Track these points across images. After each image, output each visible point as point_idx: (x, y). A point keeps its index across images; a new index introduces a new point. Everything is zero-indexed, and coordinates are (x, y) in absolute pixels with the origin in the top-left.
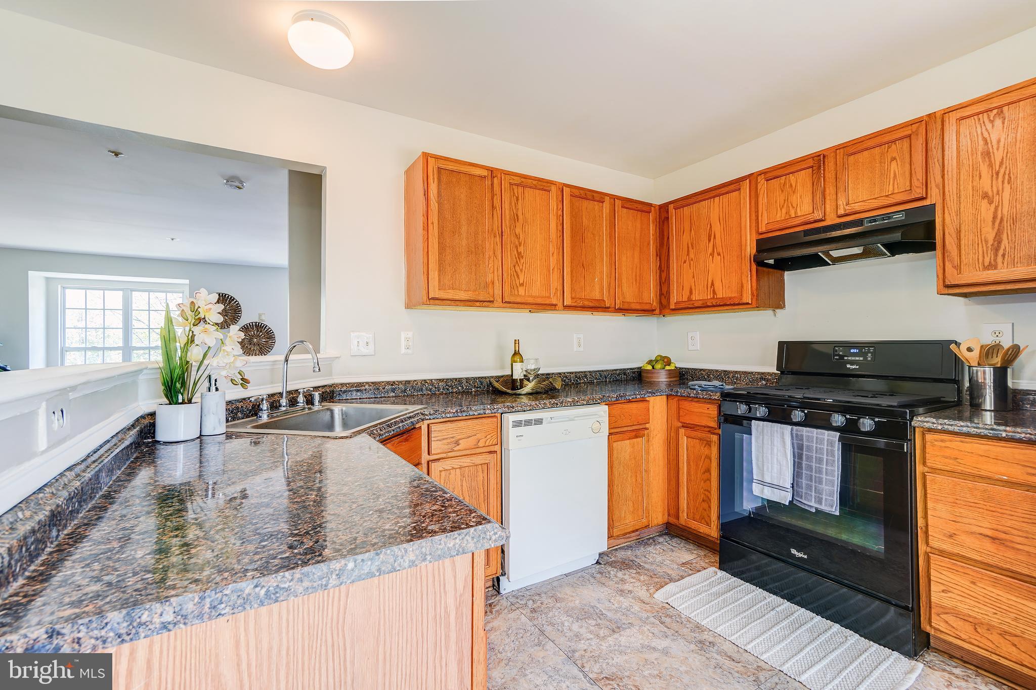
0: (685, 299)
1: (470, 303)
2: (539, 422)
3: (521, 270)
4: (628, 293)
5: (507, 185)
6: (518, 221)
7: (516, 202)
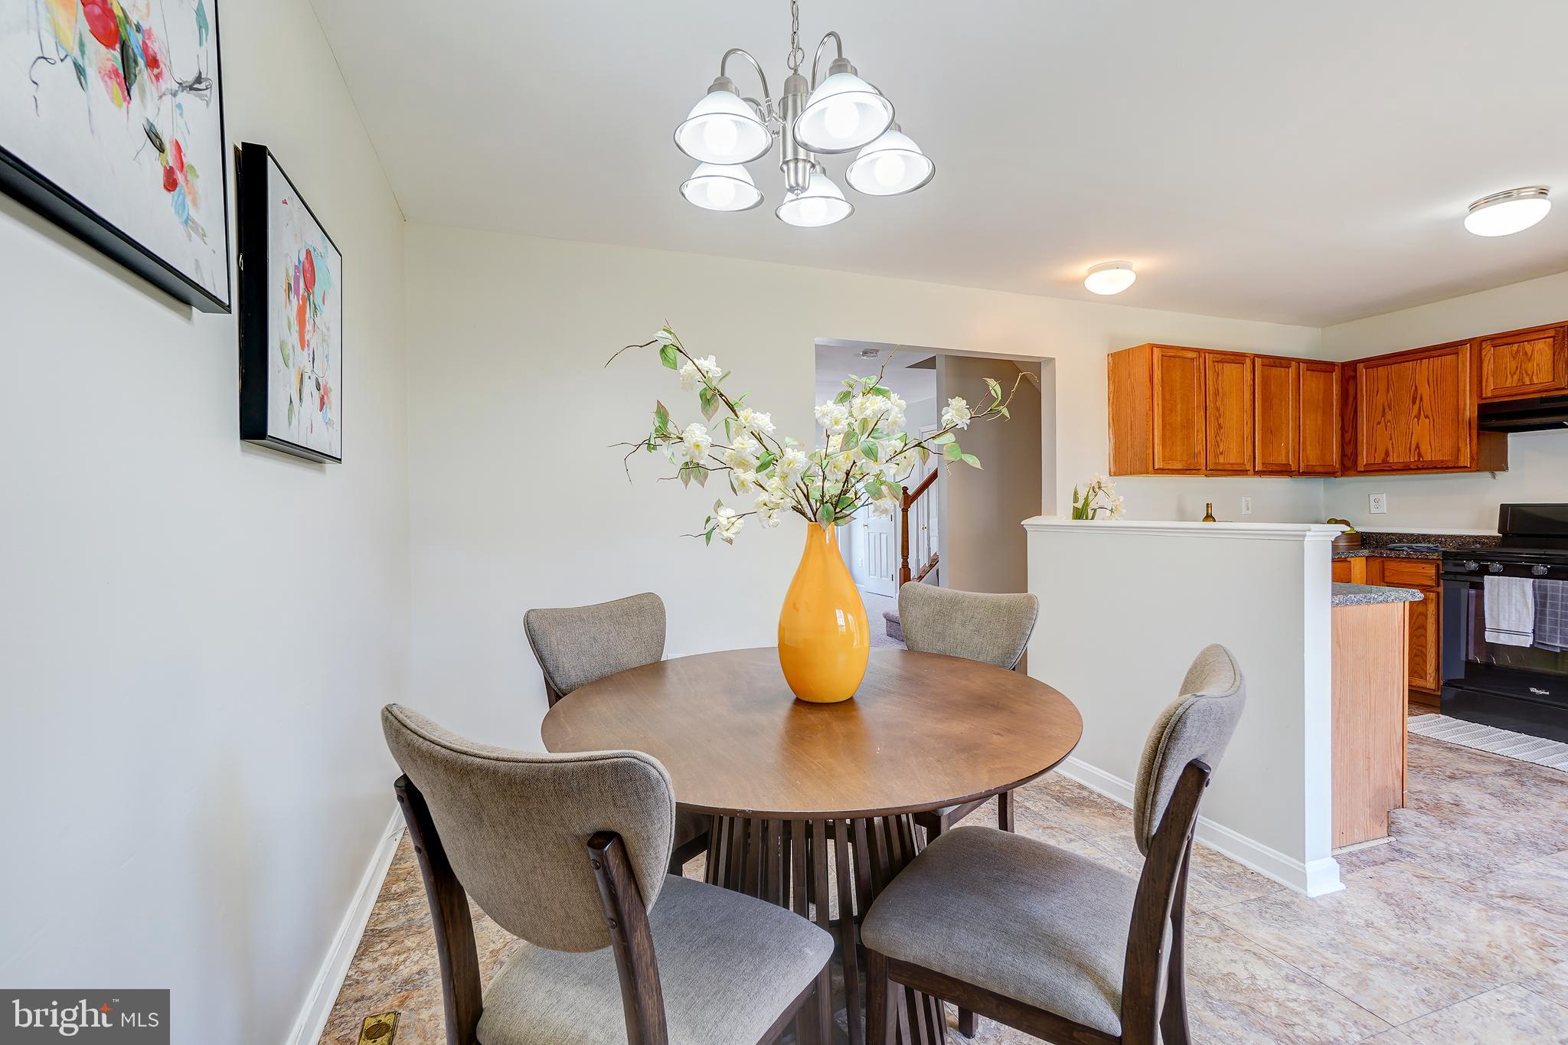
0: (1379, 460)
1: (1181, 472)
3: (1221, 440)
4: (1312, 456)
5: (1211, 363)
6: (1218, 395)
7: (1217, 378)
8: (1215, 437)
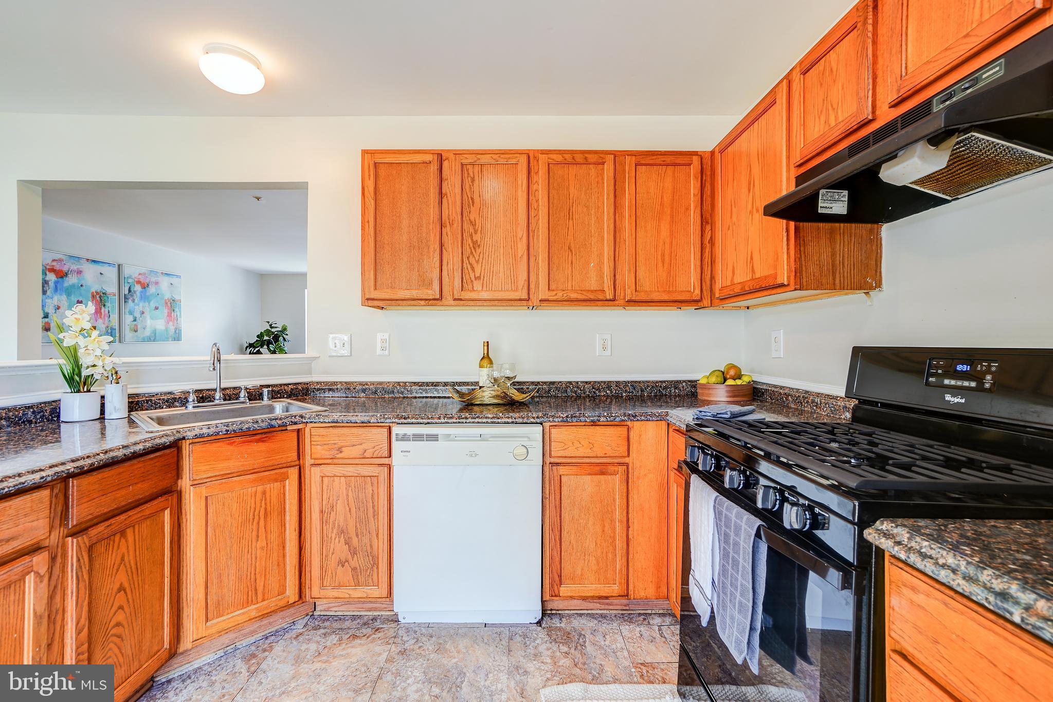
2: (434, 437)
5: (455, 168)
6: (473, 205)
7: (471, 184)
8: (468, 258)
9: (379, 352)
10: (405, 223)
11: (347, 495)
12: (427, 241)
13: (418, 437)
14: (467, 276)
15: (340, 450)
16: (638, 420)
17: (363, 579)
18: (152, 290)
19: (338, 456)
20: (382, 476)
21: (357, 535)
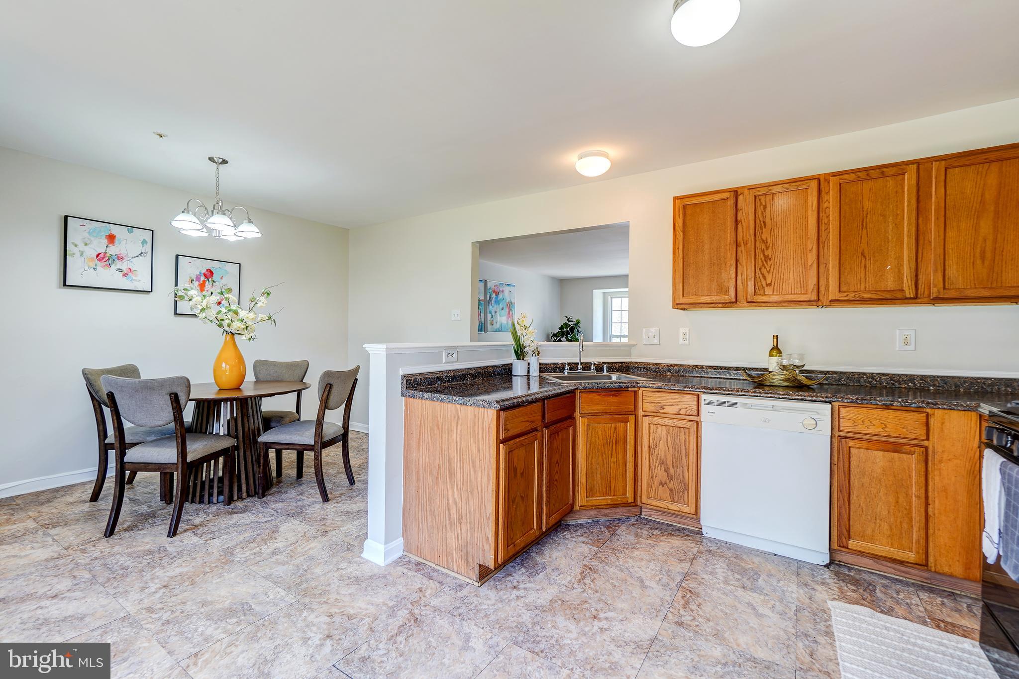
2: (734, 405)
3: (769, 272)
5: (752, 199)
6: (765, 227)
7: (763, 211)
8: (760, 269)
9: (681, 342)
10: (707, 247)
11: (667, 439)
12: (725, 259)
13: (721, 404)
14: (759, 284)
15: (662, 407)
16: (939, 408)
17: (677, 498)
18: (500, 296)
19: (661, 411)
20: (693, 429)
21: (673, 467)
